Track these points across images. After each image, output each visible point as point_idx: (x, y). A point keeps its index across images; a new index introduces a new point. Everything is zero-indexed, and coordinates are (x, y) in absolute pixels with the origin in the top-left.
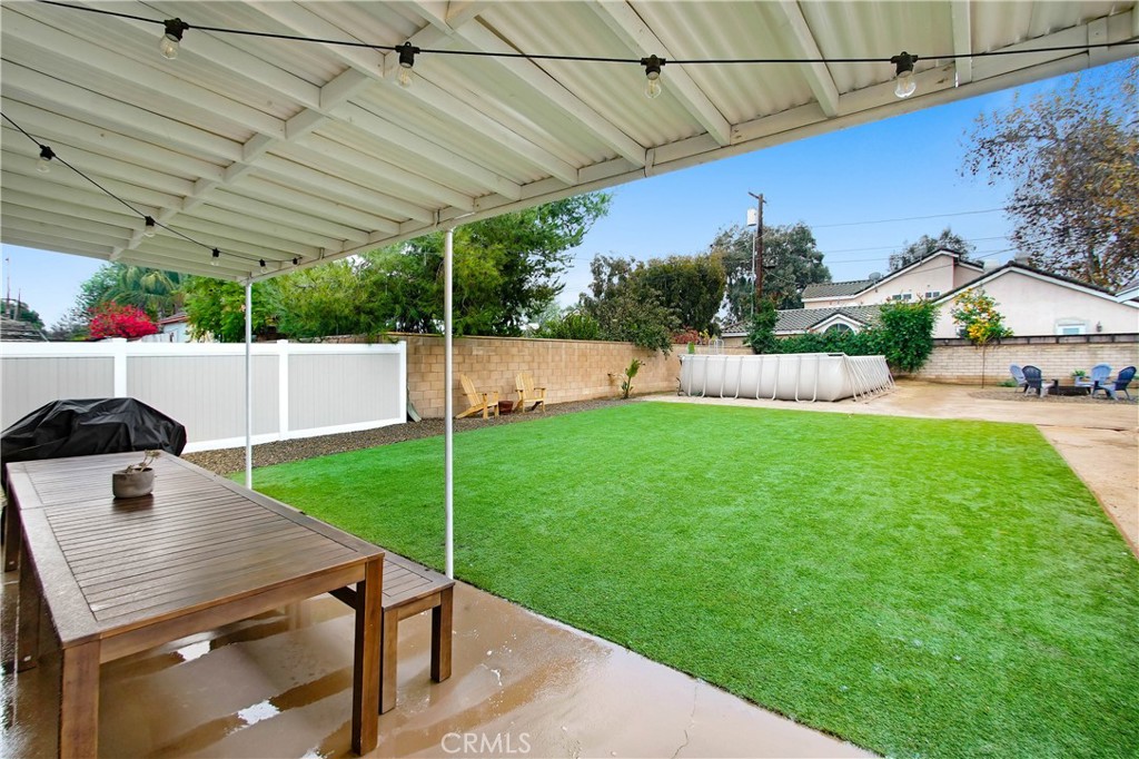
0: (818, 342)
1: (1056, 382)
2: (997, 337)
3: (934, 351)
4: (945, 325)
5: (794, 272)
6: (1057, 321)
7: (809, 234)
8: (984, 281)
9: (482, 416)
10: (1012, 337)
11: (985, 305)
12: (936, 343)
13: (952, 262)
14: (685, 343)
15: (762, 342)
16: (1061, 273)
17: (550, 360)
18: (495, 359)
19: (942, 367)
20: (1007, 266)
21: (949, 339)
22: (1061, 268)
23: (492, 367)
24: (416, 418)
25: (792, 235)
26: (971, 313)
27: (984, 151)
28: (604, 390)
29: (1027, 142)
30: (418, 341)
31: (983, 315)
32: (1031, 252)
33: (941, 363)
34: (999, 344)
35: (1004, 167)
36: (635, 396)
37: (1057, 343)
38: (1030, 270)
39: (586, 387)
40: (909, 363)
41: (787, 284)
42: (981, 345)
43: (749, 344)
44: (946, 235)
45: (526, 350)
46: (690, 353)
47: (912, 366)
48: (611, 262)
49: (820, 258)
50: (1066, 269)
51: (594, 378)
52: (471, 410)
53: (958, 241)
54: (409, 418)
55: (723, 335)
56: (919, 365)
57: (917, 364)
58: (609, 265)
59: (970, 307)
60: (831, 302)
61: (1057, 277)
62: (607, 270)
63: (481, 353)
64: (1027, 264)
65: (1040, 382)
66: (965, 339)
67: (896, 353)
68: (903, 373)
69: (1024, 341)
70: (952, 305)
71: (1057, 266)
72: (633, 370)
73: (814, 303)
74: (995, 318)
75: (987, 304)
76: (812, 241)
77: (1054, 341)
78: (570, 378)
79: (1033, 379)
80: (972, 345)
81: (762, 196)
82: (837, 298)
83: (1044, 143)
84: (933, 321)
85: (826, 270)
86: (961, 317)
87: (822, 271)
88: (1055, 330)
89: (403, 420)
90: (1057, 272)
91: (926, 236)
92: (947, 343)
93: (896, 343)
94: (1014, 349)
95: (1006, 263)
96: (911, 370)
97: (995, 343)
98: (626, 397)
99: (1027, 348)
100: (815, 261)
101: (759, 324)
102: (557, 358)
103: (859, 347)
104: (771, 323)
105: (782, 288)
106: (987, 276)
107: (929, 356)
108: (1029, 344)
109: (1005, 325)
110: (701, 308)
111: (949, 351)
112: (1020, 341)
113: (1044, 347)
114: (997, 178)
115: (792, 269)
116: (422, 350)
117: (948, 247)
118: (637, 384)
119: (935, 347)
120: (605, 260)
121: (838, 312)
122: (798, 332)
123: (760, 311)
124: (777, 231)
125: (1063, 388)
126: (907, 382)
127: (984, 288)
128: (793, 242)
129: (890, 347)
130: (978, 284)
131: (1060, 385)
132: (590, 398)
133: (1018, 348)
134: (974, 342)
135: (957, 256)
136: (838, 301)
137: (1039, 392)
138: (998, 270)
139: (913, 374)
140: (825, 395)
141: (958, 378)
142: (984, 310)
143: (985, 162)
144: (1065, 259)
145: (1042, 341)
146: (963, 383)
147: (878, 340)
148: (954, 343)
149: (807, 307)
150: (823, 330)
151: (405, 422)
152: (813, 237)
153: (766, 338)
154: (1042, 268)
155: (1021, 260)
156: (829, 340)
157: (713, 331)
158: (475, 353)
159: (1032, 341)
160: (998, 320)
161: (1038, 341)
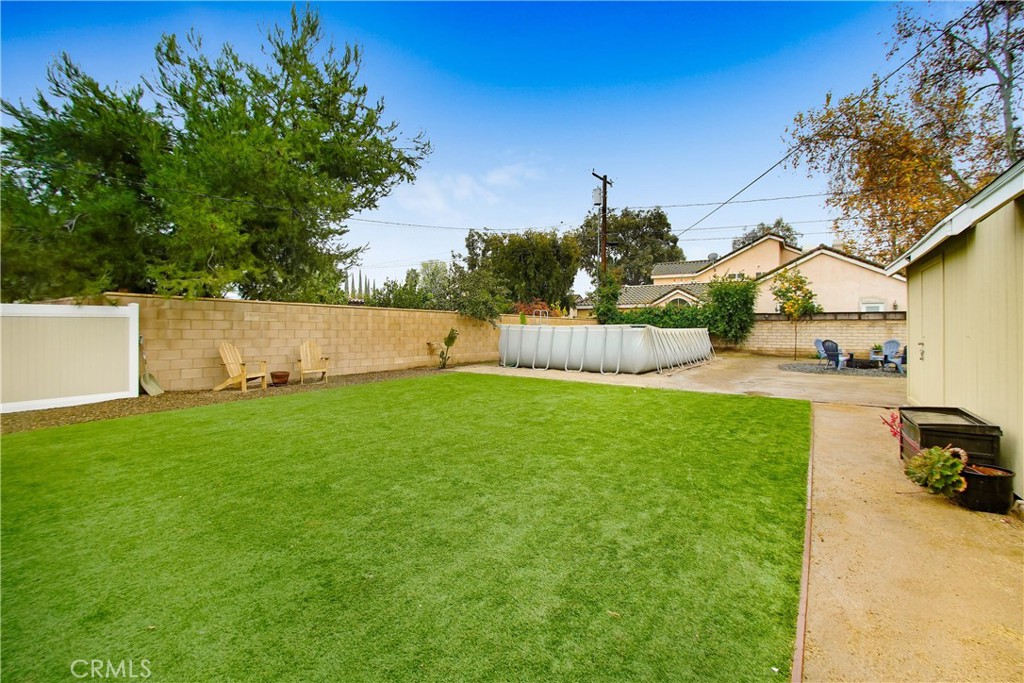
0: (656, 315)
1: (852, 355)
2: (809, 313)
3: (757, 325)
4: (765, 301)
5: (652, 253)
6: (861, 299)
7: (665, 219)
8: (798, 262)
9: (240, 389)
10: (822, 313)
11: (799, 283)
12: (758, 317)
13: (777, 246)
14: (517, 313)
15: (605, 314)
16: (871, 259)
17: (352, 327)
18: (276, 325)
19: (763, 340)
20: (819, 249)
21: (769, 314)
22: (871, 255)
23: (272, 334)
24: (153, 390)
25: (650, 219)
26: (788, 290)
27: (803, 148)
28: (423, 358)
29: (838, 141)
30: (162, 304)
31: (799, 293)
32: (846, 240)
33: (762, 337)
34: (811, 319)
35: (819, 162)
36: (452, 366)
37: (860, 319)
38: (844, 255)
39: (400, 355)
40: (733, 336)
41: (646, 264)
42: (794, 320)
43: (594, 316)
44: (778, 223)
45: (320, 317)
46: (522, 323)
47: (738, 338)
48: (486, 237)
49: (675, 240)
50: (875, 256)
51: (409, 347)
52: (229, 382)
53: (788, 230)
54: (142, 391)
55: (578, 307)
56: (743, 338)
57: (741, 337)
58: (484, 241)
59: (787, 285)
60: (674, 279)
61: (868, 262)
62: (481, 245)
63: (256, 319)
64: (841, 249)
65: (838, 356)
66: (783, 315)
67: (722, 326)
68: (729, 345)
69: (832, 317)
70: (771, 283)
71: (867, 252)
72: (450, 340)
73: (664, 279)
74: (809, 296)
75: (801, 283)
76: (668, 226)
77: (856, 317)
78: (377, 348)
79: (832, 352)
80: (789, 320)
81: (605, 177)
82: (680, 276)
83: (851, 142)
84: (753, 297)
85: (681, 252)
86: (781, 294)
87: (677, 252)
88: (859, 308)
89: (134, 393)
90: (868, 258)
91: (762, 224)
92: (767, 317)
93: (723, 317)
94: (823, 324)
95: (818, 246)
96: (736, 342)
97: (808, 318)
98: (444, 366)
99: (834, 324)
100: (671, 244)
101: (603, 297)
102: (361, 326)
103: (690, 321)
104: (615, 296)
105: (641, 266)
106: (802, 257)
107: (752, 330)
108: (836, 319)
109: (816, 302)
110: (554, 281)
111: (769, 325)
112: (828, 317)
113: (849, 322)
114: (813, 171)
115: (649, 250)
116: (169, 314)
117: (781, 234)
118: (456, 353)
119: (757, 321)
120: (480, 236)
121: (677, 288)
122: (639, 306)
123: (605, 285)
124: (638, 215)
125: (858, 361)
126: (731, 353)
127: (799, 268)
128: (651, 226)
129: (716, 321)
130: (793, 265)
131: (854, 357)
132: (404, 367)
133: (828, 323)
134: (789, 317)
135: (782, 240)
136: (681, 278)
137: (837, 364)
138: (811, 252)
139: (738, 346)
140: (629, 366)
141: (777, 350)
142: (799, 289)
143: (804, 158)
144: (874, 247)
145: (847, 317)
146: (779, 355)
147: (707, 314)
148: (773, 318)
149: (656, 283)
150: (663, 305)
151: (136, 395)
152: (669, 221)
153: (610, 310)
154: (856, 255)
155: (838, 246)
156: (665, 313)
157: (567, 303)
158: (247, 318)
159: (839, 317)
160: (810, 298)
161: (844, 317)
